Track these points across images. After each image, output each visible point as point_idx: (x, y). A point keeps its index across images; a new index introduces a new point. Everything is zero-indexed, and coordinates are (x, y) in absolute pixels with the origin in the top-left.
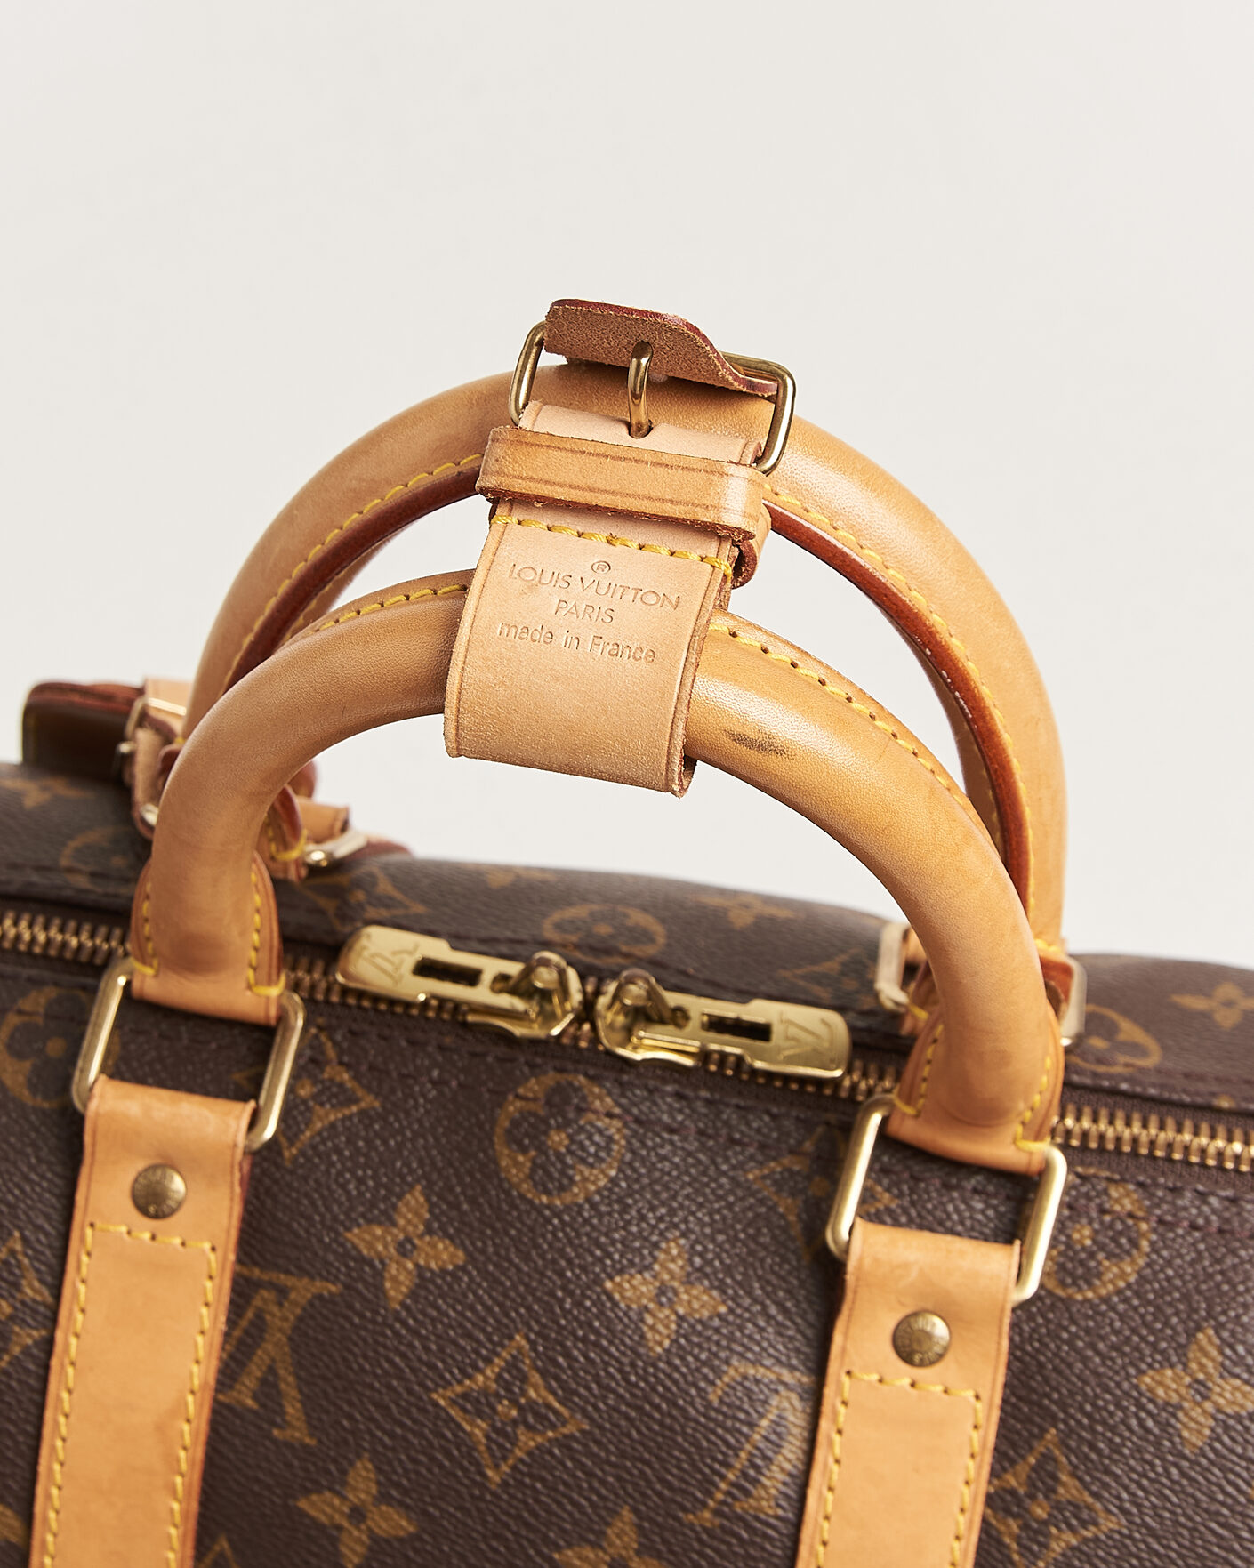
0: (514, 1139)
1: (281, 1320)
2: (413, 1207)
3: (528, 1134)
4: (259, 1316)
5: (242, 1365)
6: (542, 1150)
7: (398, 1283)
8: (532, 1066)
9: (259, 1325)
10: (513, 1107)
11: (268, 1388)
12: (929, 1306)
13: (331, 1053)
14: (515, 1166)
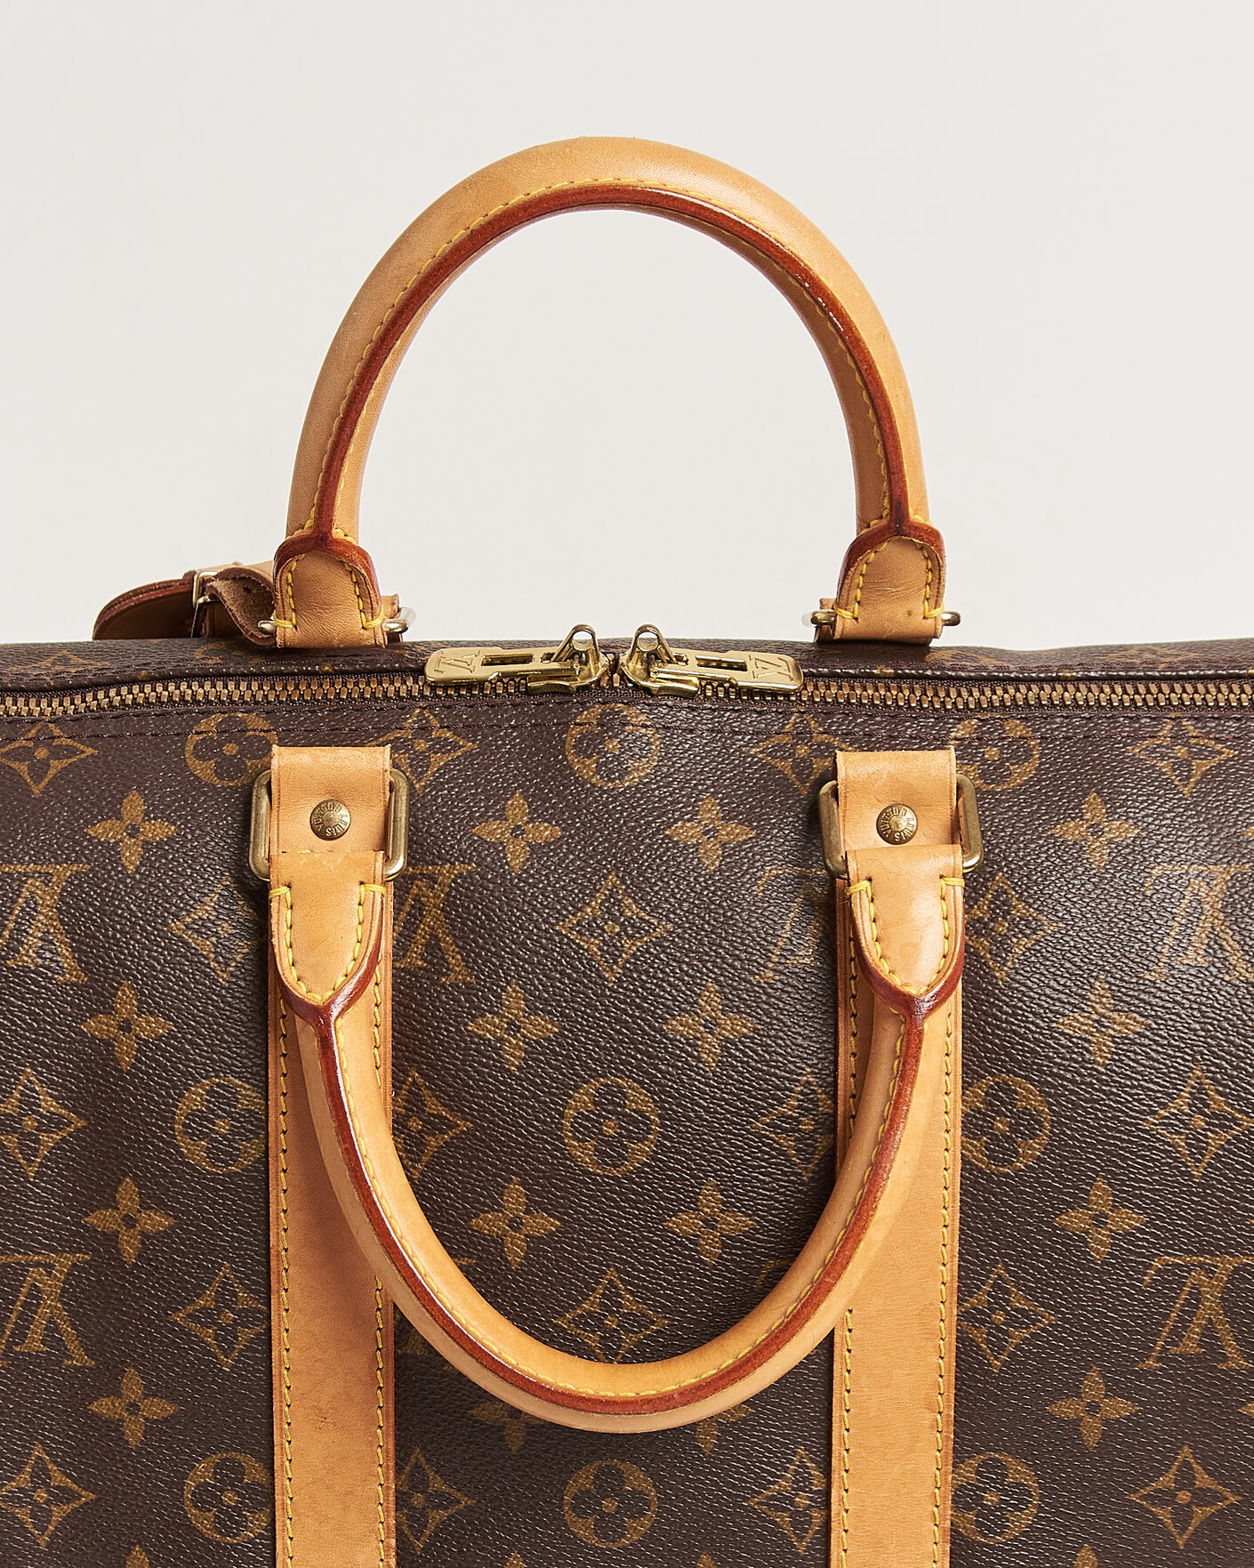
0: (581, 751)
1: (433, 898)
2: (517, 806)
3: (590, 744)
4: (417, 899)
5: (409, 938)
6: (604, 754)
7: (517, 856)
8: (583, 704)
9: (419, 907)
10: (575, 732)
11: (433, 946)
12: (899, 800)
13: (435, 723)
14: (586, 768)
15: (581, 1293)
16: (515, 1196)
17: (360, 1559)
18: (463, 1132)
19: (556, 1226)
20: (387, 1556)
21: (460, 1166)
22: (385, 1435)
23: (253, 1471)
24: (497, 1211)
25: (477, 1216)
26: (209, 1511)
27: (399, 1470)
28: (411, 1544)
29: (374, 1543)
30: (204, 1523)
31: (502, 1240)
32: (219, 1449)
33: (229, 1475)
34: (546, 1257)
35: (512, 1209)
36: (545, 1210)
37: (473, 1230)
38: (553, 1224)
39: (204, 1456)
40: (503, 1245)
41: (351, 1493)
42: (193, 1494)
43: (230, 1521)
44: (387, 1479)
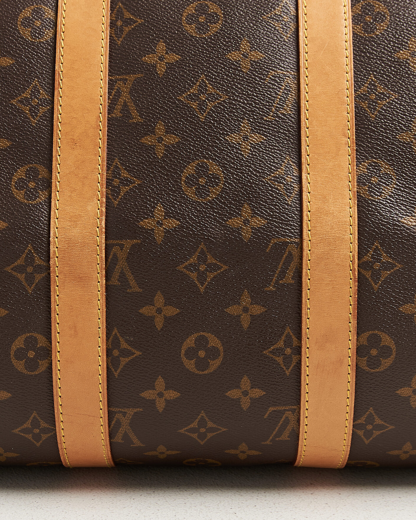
15: (190, 85)
16: (161, 46)
17: (89, 208)
18: (140, 24)
19: (179, 58)
20: (101, 206)
21: (138, 37)
22: (103, 151)
23: (43, 172)
24: (154, 54)
25: (145, 56)
26: (22, 190)
27: (108, 169)
28: (113, 203)
29: (96, 201)
30: (20, 195)
31: (156, 65)
32: (29, 163)
33: (33, 174)
34: (174, 71)
35: (160, 52)
36: (174, 52)
37: (143, 62)
38: (177, 57)
39: (22, 166)
40: (156, 67)
41: (86, 178)
42: (16, 183)
43: (32, 195)
44: (102, 170)
